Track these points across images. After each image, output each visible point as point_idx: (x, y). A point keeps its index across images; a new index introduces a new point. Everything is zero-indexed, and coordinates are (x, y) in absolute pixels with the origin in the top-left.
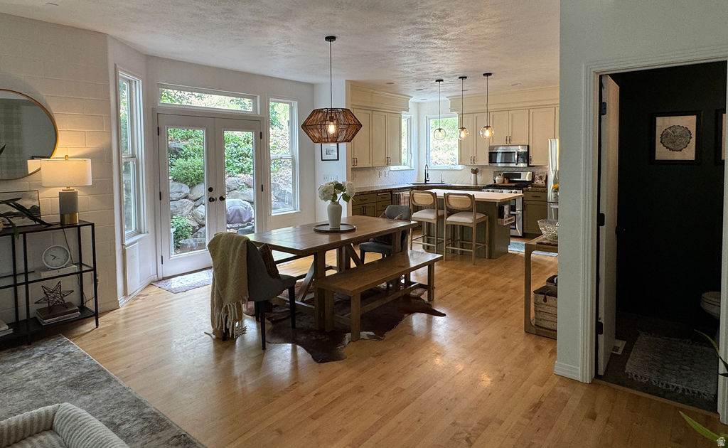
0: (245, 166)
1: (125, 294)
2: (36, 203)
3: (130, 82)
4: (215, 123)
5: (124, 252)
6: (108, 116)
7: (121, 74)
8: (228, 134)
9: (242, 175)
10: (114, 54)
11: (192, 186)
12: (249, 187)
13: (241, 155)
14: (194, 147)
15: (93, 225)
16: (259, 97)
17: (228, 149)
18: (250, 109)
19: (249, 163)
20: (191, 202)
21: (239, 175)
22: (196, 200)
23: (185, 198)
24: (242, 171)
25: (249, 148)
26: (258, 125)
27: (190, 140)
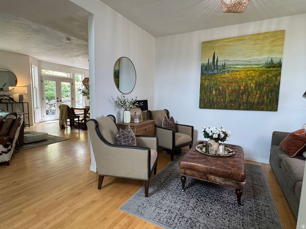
0: (68, 95)
1: (35, 122)
2: (12, 97)
3: (34, 67)
4: (59, 80)
5: (34, 112)
6: (29, 76)
7: (32, 66)
8: (62, 83)
9: (67, 98)
10: (31, 60)
11: (49, 100)
12: (69, 101)
13: (67, 91)
14: (49, 88)
15: (28, 103)
16: (72, 73)
17: (62, 89)
18: (69, 76)
19: (69, 94)
20: (49, 105)
21: (66, 98)
22: (51, 105)
23: (47, 104)
24: (67, 96)
25: (69, 89)
26: (72, 81)
27: (47, 85)
